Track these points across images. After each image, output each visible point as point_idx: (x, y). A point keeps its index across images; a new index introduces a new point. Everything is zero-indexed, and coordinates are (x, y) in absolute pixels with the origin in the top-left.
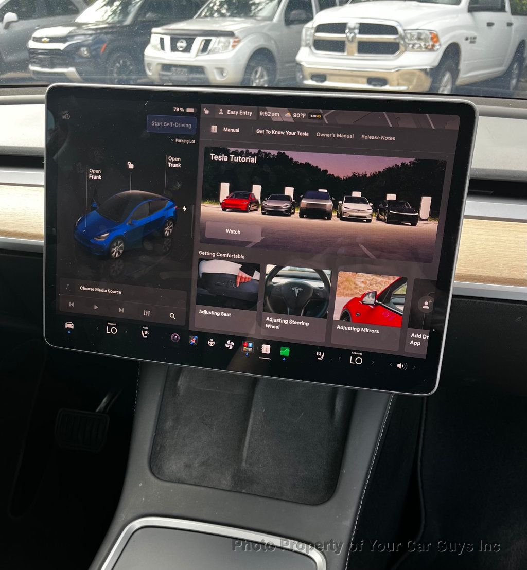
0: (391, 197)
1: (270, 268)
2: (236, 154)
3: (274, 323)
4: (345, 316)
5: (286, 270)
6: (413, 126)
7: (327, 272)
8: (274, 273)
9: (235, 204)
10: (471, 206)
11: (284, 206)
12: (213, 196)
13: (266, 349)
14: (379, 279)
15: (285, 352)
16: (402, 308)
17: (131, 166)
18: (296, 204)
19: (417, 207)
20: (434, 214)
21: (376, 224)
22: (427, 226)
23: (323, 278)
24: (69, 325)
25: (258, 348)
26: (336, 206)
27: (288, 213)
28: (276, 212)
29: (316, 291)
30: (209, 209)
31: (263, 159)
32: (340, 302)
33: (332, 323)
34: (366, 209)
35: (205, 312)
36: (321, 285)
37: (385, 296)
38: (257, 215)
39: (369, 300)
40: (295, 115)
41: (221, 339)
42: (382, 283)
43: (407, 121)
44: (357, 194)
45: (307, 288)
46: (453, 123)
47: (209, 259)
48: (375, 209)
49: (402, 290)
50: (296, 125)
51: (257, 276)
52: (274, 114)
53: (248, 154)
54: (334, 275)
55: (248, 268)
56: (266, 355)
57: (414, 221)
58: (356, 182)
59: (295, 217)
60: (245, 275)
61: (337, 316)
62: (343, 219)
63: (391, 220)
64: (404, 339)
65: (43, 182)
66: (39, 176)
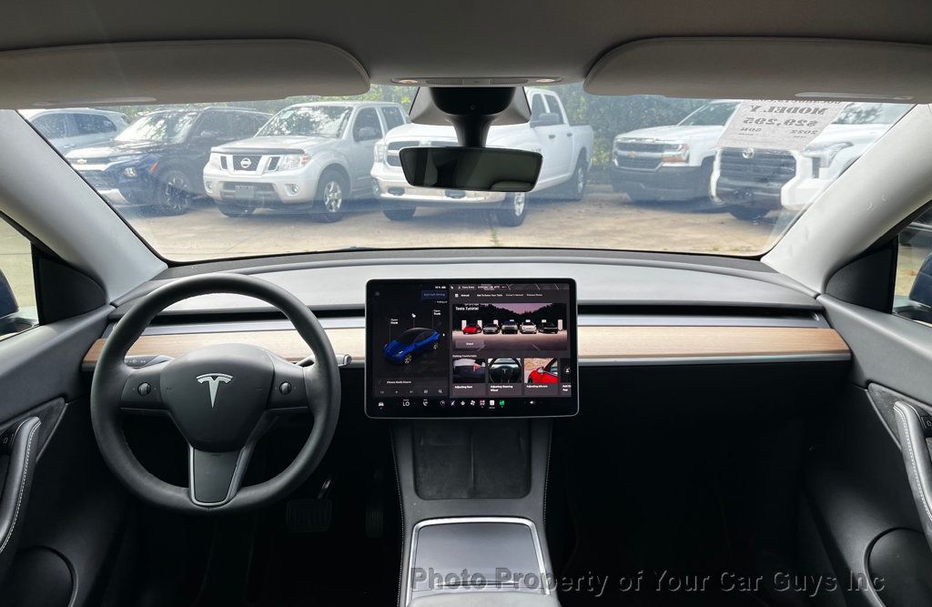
0: (544, 321)
1: (490, 360)
2: (469, 307)
3: (494, 388)
4: (530, 380)
5: (498, 360)
6: (549, 289)
7: (519, 359)
8: (492, 363)
9: (470, 330)
10: (581, 320)
11: (494, 329)
12: (459, 328)
13: (492, 403)
14: (544, 360)
15: (502, 403)
16: (557, 373)
17: (414, 316)
18: (500, 328)
19: (556, 325)
20: (564, 328)
21: (539, 334)
22: (563, 334)
23: (517, 363)
24: (381, 404)
25: (488, 403)
26: (519, 327)
27: (497, 332)
28: (490, 332)
29: (515, 369)
30: (457, 334)
31: (481, 308)
32: (527, 373)
33: (524, 385)
34: (533, 327)
35: (458, 387)
36: (516, 366)
37: (548, 368)
38: (481, 335)
39: (541, 371)
40: (495, 287)
41: (468, 401)
42: (545, 362)
43: (547, 287)
44: (528, 321)
45: (510, 368)
46: (567, 288)
47: (458, 359)
48: (537, 328)
49: (555, 365)
50: (495, 292)
51: (484, 365)
52: (485, 287)
53: (474, 306)
54: (522, 361)
55: (479, 361)
56: (492, 406)
57: (556, 331)
58: (527, 315)
59: (500, 334)
60: (478, 365)
61: (526, 381)
62: (523, 333)
63: (546, 332)
64: (560, 389)
65: (364, 325)
66: (362, 322)
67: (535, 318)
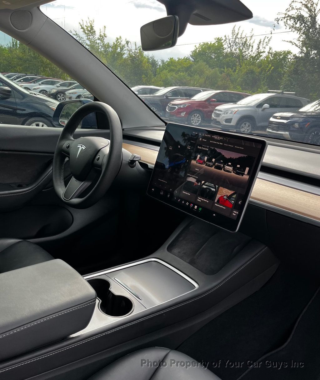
0: (238, 166)
1: (203, 182)
2: (204, 147)
3: (200, 199)
4: (218, 201)
5: (207, 183)
7: (217, 186)
8: (204, 184)
9: (201, 161)
10: (260, 174)
11: (211, 164)
12: (195, 158)
13: (196, 207)
14: (229, 191)
15: (200, 209)
16: (233, 202)
17: (179, 147)
18: (214, 164)
19: (244, 171)
20: (248, 174)
21: (232, 174)
22: (246, 177)
23: (215, 188)
24: (153, 190)
25: (194, 206)
26: (224, 166)
27: (212, 166)
28: (209, 166)
29: (213, 191)
30: (193, 162)
31: (210, 150)
32: (218, 196)
33: (214, 203)
34: (231, 168)
35: (184, 192)
36: (214, 190)
37: (230, 197)
38: (204, 165)
39: (225, 197)
40: (221, 138)
41: (186, 201)
42: (230, 192)
43: (248, 144)
44: (230, 164)
45: (211, 190)
46: (260, 146)
47: (189, 176)
48: (233, 169)
49: (234, 196)
50: (220, 141)
51: (199, 184)
52: (215, 137)
53: (206, 148)
54: (218, 188)
55: (198, 181)
56: (195, 209)
57: (243, 174)
58: (231, 160)
59: (213, 168)
60: (197, 183)
61: (216, 201)
62: (224, 171)
63: (237, 173)
64: (232, 212)
67: (234, 162)
